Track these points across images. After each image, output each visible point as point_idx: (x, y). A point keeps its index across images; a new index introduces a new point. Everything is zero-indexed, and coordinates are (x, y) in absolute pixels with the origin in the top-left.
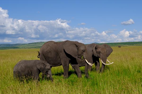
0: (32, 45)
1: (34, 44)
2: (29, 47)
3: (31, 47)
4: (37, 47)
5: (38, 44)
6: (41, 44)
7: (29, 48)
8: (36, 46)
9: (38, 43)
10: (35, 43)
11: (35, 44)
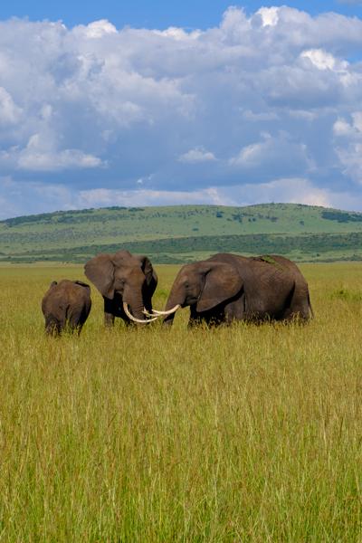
0: (38, 229)
1: (52, 228)
2: (18, 249)
3: (30, 247)
4: (82, 249)
5: (89, 227)
6: (111, 224)
7: (18, 261)
8: (69, 245)
9: (87, 215)
10: (66, 217)
11: (65, 226)
